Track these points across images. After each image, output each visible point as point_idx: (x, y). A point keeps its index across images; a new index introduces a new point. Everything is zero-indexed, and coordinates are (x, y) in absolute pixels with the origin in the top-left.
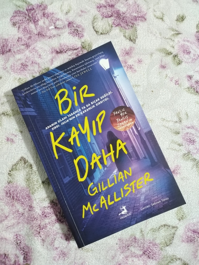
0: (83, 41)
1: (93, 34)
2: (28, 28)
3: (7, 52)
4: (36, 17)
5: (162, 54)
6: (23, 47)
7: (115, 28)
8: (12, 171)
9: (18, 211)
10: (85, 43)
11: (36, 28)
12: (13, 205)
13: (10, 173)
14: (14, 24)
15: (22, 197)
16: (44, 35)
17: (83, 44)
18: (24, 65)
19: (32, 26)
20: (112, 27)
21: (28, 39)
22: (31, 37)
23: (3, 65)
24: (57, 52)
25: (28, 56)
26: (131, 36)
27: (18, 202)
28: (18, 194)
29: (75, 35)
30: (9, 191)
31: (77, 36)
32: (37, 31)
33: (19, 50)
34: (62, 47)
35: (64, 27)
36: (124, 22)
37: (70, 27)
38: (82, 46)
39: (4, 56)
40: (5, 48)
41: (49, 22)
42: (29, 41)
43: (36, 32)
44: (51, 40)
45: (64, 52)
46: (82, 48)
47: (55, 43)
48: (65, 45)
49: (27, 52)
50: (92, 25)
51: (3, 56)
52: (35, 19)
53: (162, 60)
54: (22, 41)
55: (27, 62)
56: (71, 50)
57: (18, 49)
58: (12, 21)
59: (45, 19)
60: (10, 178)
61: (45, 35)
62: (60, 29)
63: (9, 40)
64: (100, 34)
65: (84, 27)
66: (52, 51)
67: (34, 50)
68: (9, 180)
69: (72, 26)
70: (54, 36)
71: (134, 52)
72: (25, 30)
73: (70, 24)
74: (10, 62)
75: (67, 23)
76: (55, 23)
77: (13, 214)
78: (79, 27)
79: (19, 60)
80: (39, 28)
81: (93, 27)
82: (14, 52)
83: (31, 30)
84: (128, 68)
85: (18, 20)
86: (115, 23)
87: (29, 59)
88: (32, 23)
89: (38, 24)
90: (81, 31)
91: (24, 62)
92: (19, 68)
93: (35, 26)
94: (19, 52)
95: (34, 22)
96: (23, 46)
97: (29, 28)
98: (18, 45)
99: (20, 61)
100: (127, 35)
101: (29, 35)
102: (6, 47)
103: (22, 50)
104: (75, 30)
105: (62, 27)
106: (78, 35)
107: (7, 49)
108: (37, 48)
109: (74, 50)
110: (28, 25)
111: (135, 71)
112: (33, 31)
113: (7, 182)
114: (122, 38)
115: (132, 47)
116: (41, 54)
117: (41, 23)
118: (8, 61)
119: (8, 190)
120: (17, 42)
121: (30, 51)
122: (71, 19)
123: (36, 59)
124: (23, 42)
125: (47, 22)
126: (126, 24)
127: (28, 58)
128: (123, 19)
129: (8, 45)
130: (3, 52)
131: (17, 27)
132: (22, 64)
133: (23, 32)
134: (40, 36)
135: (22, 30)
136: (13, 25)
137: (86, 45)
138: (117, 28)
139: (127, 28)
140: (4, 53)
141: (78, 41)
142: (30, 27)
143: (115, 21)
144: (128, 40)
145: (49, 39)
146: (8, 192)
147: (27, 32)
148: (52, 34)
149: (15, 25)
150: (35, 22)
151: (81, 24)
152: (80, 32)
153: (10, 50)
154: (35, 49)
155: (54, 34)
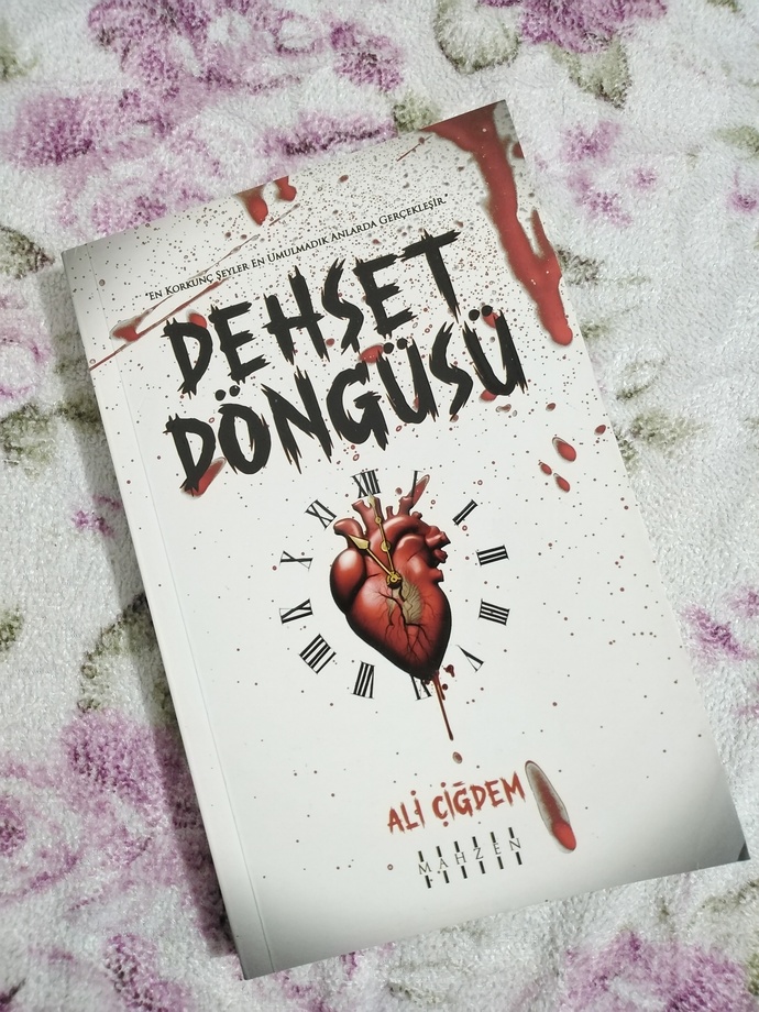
0: (400, 99)
1: (443, 73)
2: (164, 54)
3: (75, 151)
4: (197, 7)
5: (736, 149)
6: (142, 132)
7: (533, 48)
8: (96, 658)
9: (124, 832)
10: (408, 106)
11: (198, 53)
12: (100, 808)
13: (90, 664)
14: (105, 39)
15: (141, 768)
16: (229, 81)
17: (399, 113)
18: (150, 207)
19: (180, 44)
20: (518, 43)
21: (165, 98)
22: (177, 90)
23: (60, 209)
24: (289, 150)
25: (164, 167)
26: (605, 80)
27: (125, 790)
28: (123, 756)
29: (364, 76)
30: (86, 745)
31: (371, 82)
32: (203, 65)
33: (126, 142)
34: (309, 127)
35: (316, 47)
36: (569, 23)
37: (341, 44)
38: (396, 120)
39: (61, 169)
40: (67, 134)
41: (251, 27)
42: (171, 105)
43: (196, 69)
44: (261, 98)
45: (317, 147)
46: (395, 129)
47: (279, 112)
48: (321, 120)
49: (162, 153)
50: (436, 37)
51: (59, 171)
52: (194, 17)
53: (741, 176)
54: (138, 106)
55: (163, 193)
56: (348, 140)
57: (124, 137)
58: (97, 25)
59: (237, 15)
60: (91, 688)
61: (234, 80)
62: (301, 54)
63: (83, 104)
64: (468, 69)
65: (399, 45)
66: (269, 146)
67: (190, 142)
68: (86, 695)
69: (349, 43)
70: (275, 83)
71: (616, 143)
72: (151, 61)
73: (340, 34)
74: (87, 195)
75: (326, 30)
76: (275, 32)
77: (102, 846)
78: (380, 43)
79: (129, 184)
80: (209, 51)
81: (442, 46)
82: (107, 151)
83: (175, 60)
84: (594, 209)
85: (123, 22)
86: (531, 30)
87: (169, 179)
88: (179, 33)
89: (205, 37)
90: (388, 62)
91: (148, 195)
92: (129, 216)
93: (195, 46)
94: (127, 149)
95: (190, 29)
96: (142, 127)
97: (166, 52)
98: (123, 124)
99: (130, 188)
100: (584, 73)
101: (168, 83)
102: (72, 132)
103: (141, 142)
104: (363, 58)
105: (309, 48)
106: (376, 77)
107: (74, 139)
108: (202, 135)
109: (362, 137)
110: (163, 42)
111: (627, 219)
112: (186, 63)
113: (74, 707)
114: (566, 88)
115: (608, 124)
116: (221, 160)
117: (217, 31)
118: (79, 191)
119: (79, 741)
120: (116, 111)
121: (173, 145)
122: (342, 15)
123: (200, 179)
124: (144, 111)
125: (243, 26)
126: (576, 29)
127: (165, 176)
128: (566, 12)
129: (79, 124)
130: (59, 155)
131: (116, 50)
132: (140, 202)
133: (142, 71)
134: (214, 83)
135: (140, 60)
136: (102, 40)
137: (413, 115)
138: (541, 47)
139: (586, 47)
140: (64, 156)
141: (377, 103)
142: (173, 48)
143: (531, 22)
144: (592, 96)
145: (253, 98)
146: (80, 750)
147: (161, 70)
148: (267, 74)
149: (109, 42)
150: (194, 27)
151: (389, 35)
152: (382, 67)
153: (88, 144)
154: (193, 136)
155: (272, 74)
